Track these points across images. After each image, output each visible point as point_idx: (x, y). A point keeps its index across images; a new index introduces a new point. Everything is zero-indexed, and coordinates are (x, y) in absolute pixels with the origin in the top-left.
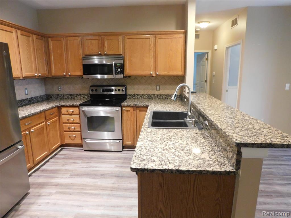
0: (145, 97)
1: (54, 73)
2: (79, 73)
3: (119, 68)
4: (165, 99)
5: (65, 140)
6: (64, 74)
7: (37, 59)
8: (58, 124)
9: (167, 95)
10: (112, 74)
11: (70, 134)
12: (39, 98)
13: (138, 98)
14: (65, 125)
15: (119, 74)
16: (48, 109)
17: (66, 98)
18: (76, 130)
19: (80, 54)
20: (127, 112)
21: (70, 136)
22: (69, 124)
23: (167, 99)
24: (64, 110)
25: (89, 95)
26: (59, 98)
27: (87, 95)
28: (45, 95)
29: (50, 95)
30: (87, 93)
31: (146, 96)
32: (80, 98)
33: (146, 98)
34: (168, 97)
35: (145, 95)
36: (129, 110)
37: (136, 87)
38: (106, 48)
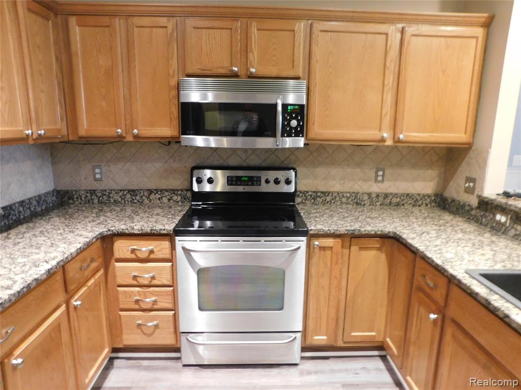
0: (344, 200)
1: (85, 127)
2: (167, 130)
3: (294, 118)
4: (398, 205)
5: (125, 337)
6: (119, 130)
7: (33, 81)
8: (102, 292)
9: (403, 195)
10: (274, 135)
11: (140, 318)
12: (34, 203)
13: (324, 203)
14: (125, 292)
15: (291, 136)
16: (74, 255)
17: (116, 202)
18: (160, 305)
19: (171, 72)
20: (322, 252)
21: (139, 325)
22: (137, 289)
23: (403, 204)
24: (122, 248)
25: (185, 192)
26: (96, 201)
27: (179, 193)
28: (53, 191)
29: (67, 192)
30: (179, 188)
31: (348, 198)
32: (158, 201)
33: (347, 204)
34: (406, 201)
35: (345, 195)
36: (331, 245)
37: (321, 171)
38: (254, 56)
